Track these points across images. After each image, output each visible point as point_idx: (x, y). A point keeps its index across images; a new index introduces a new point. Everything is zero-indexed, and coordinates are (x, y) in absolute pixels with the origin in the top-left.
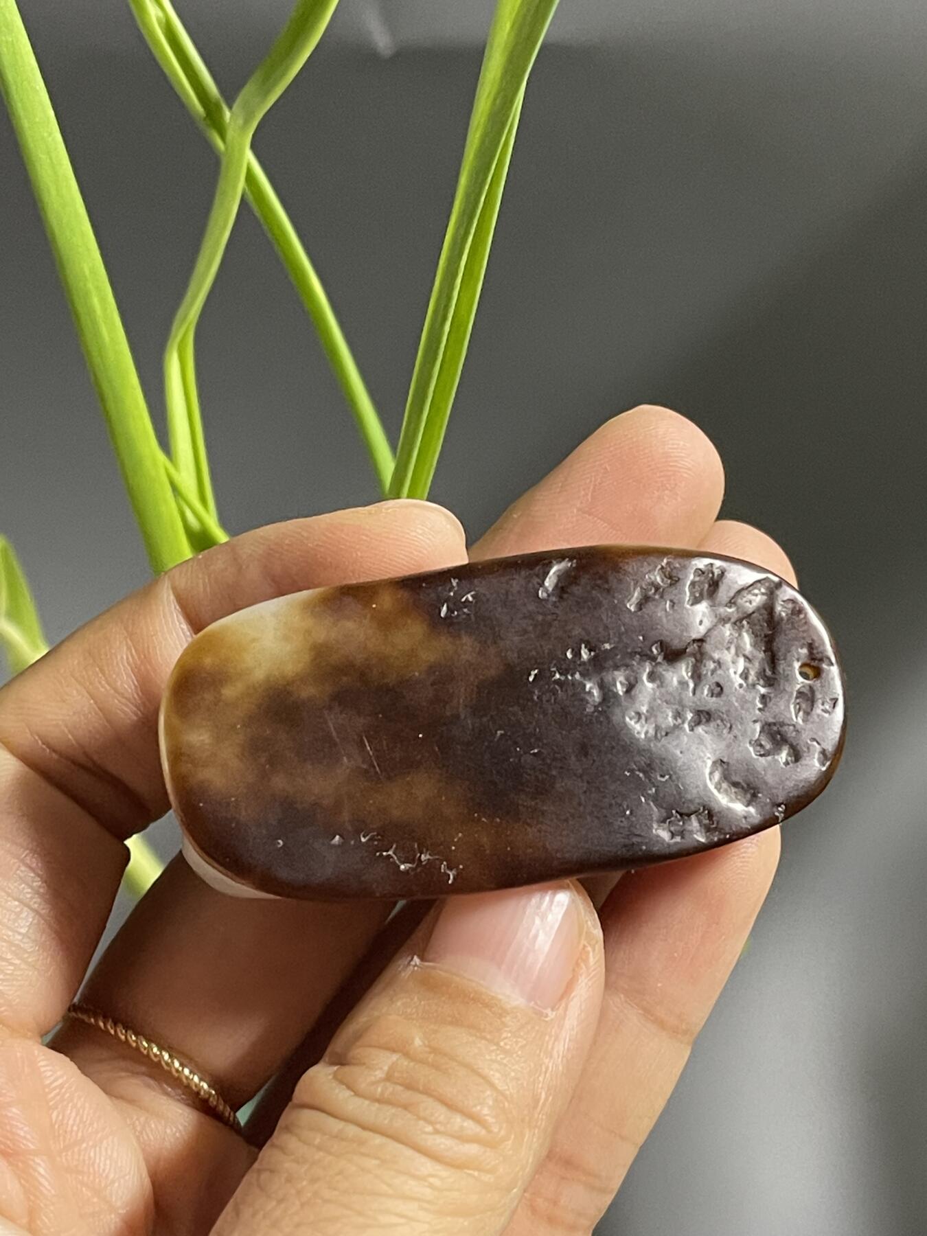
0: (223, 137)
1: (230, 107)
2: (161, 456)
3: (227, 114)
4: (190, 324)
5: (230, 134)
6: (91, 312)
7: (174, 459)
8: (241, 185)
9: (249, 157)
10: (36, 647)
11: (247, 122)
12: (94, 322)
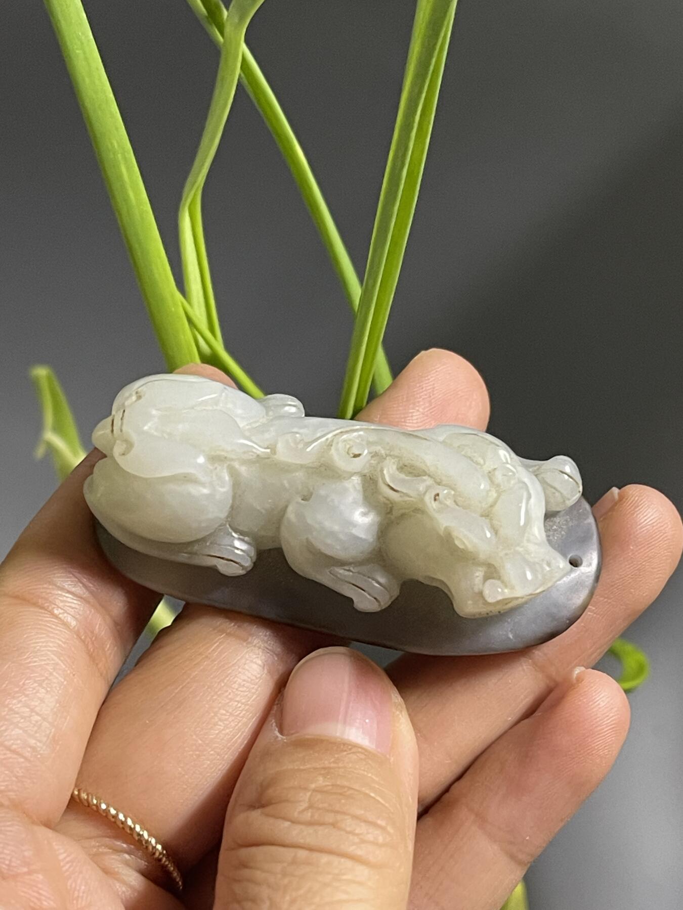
0: (222, 34)
1: (227, 8)
2: (178, 295)
3: (225, 13)
4: (198, 188)
5: (228, 29)
6: (120, 177)
7: (186, 296)
8: (238, 71)
9: (244, 48)
10: (75, 454)
11: (242, 18)
12: (123, 186)
